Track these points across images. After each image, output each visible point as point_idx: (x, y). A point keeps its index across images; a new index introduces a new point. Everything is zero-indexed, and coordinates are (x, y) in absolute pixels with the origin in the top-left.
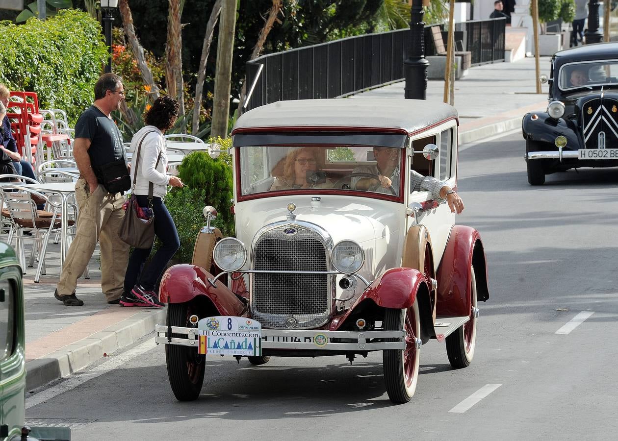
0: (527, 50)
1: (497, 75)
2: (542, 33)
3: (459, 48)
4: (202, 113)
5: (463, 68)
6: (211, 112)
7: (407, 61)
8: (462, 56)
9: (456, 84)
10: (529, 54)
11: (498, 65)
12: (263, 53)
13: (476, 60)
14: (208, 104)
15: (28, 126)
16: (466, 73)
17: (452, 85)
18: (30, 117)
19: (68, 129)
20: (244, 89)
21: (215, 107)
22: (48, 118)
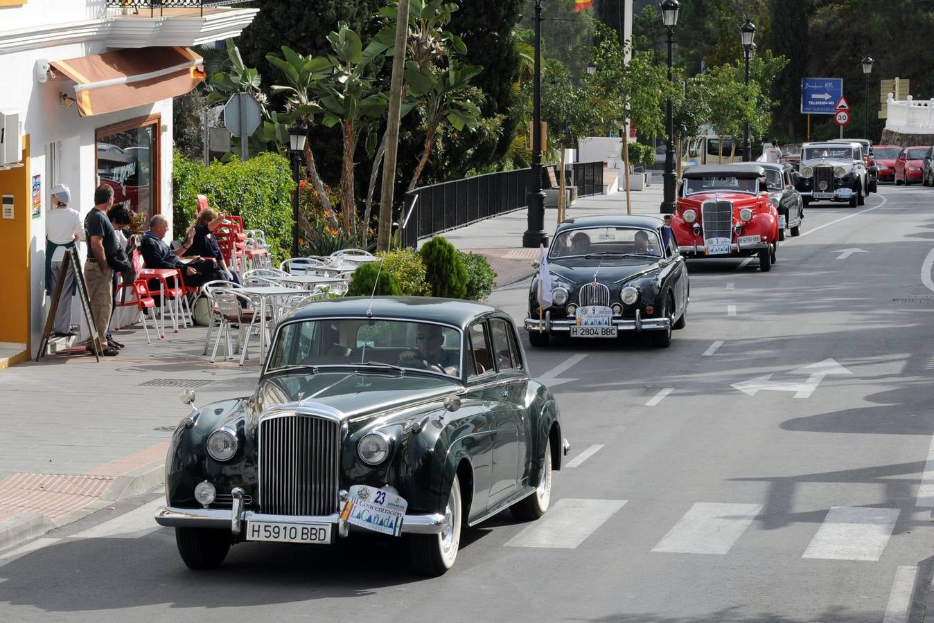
0: (619, 186)
1: (598, 204)
2: (631, 173)
3: (569, 184)
4: (369, 232)
5: (571, 199)
6: (377, 231)
7: (530, 193)
8: (571, 189)
9: (567, 211)
10: (621, 189)
11: (598, 197)
12: (418, 185)
13: (582, 193)
14: (374, 225)
15: (234, 243)
16: (573, 203)
17: (564, 212)
18: (236, 236)
19: (265, 245)
20: (402, 214)
21: (380, 228)
22: (250, 236)
